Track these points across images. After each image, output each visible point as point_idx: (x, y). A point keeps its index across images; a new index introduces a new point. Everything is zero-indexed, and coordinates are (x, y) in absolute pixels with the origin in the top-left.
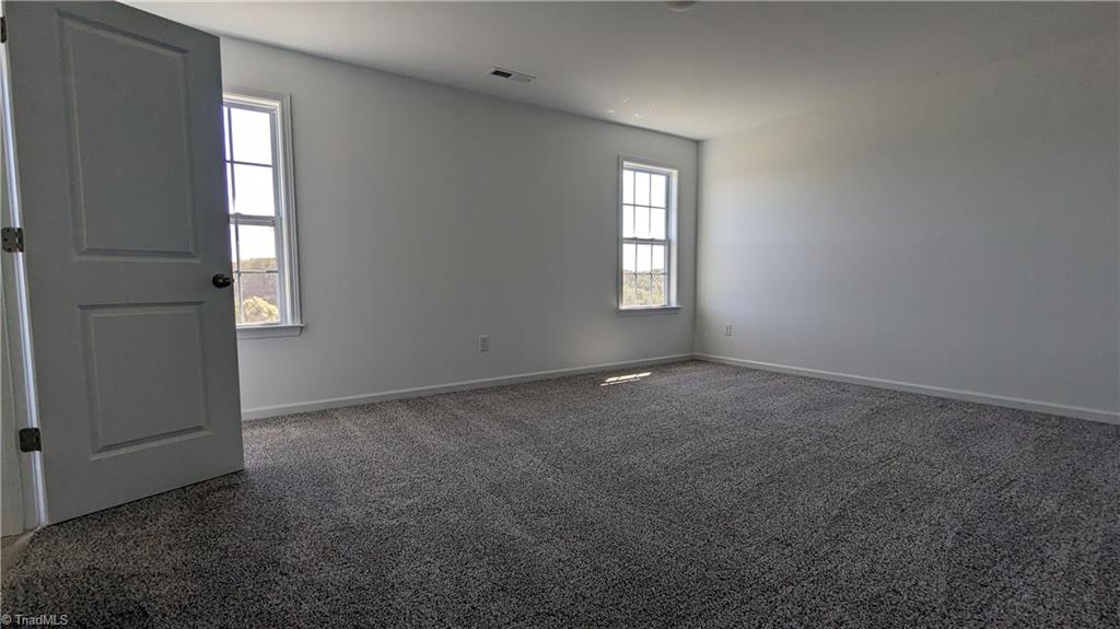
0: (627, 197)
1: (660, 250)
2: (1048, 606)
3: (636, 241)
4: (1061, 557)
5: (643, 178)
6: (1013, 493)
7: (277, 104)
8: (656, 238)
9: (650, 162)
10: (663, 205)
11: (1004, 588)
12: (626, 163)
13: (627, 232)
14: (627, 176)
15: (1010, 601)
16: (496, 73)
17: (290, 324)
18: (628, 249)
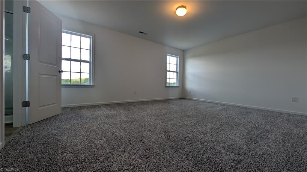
0: (168, 62)
1: (175, 74)
2: (271, 148)
3: (170, 71)
4: (273, 138)
5: (171, 58)
6: (259, 125)
7: (91, 36)
8: (174, 71)
9: (173, 54)
10: (176, 64)
11: (260, 144)
12: (168, 54)
13: (168, 69)
14: (168, 57)
15: (262, 147)
16: (140, 32)
17: (91, 85)
18: (168, 73)
